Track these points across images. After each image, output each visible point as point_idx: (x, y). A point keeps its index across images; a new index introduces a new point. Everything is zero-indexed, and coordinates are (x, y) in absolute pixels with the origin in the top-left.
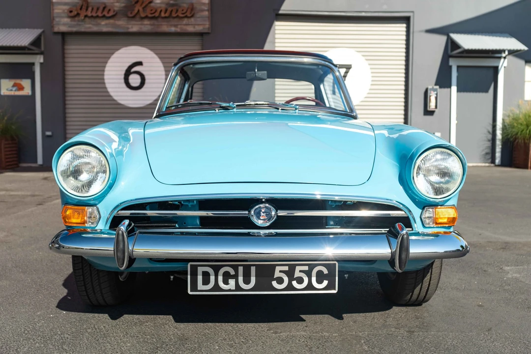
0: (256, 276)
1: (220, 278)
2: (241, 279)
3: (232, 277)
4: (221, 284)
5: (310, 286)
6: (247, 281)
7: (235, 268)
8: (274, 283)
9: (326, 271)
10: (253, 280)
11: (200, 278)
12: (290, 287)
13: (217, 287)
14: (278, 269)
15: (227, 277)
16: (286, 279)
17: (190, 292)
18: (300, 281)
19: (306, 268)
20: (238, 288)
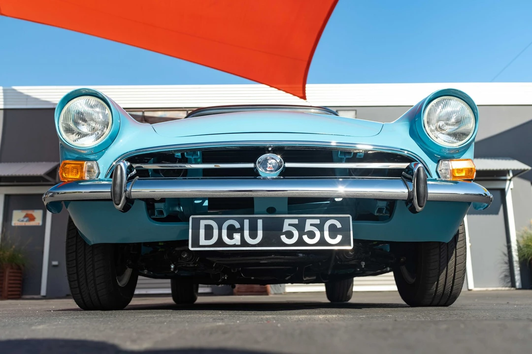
0: (263, 230)
1: (224, 232)
2: (246, 233)
3: (237, 231)
4: (225, 238)
5: (322, 242)
6: (253, 235)
8: (283, 238)
9: (339, 225)
10: (260, 233)
11: (202, 232)
12: (300, 242)
13: (220, 242)
15: (231, 230)
16: (296, 233)
17: (191, 248)
18: (311, 235)
19: (317, 222)
20: (244, 243)
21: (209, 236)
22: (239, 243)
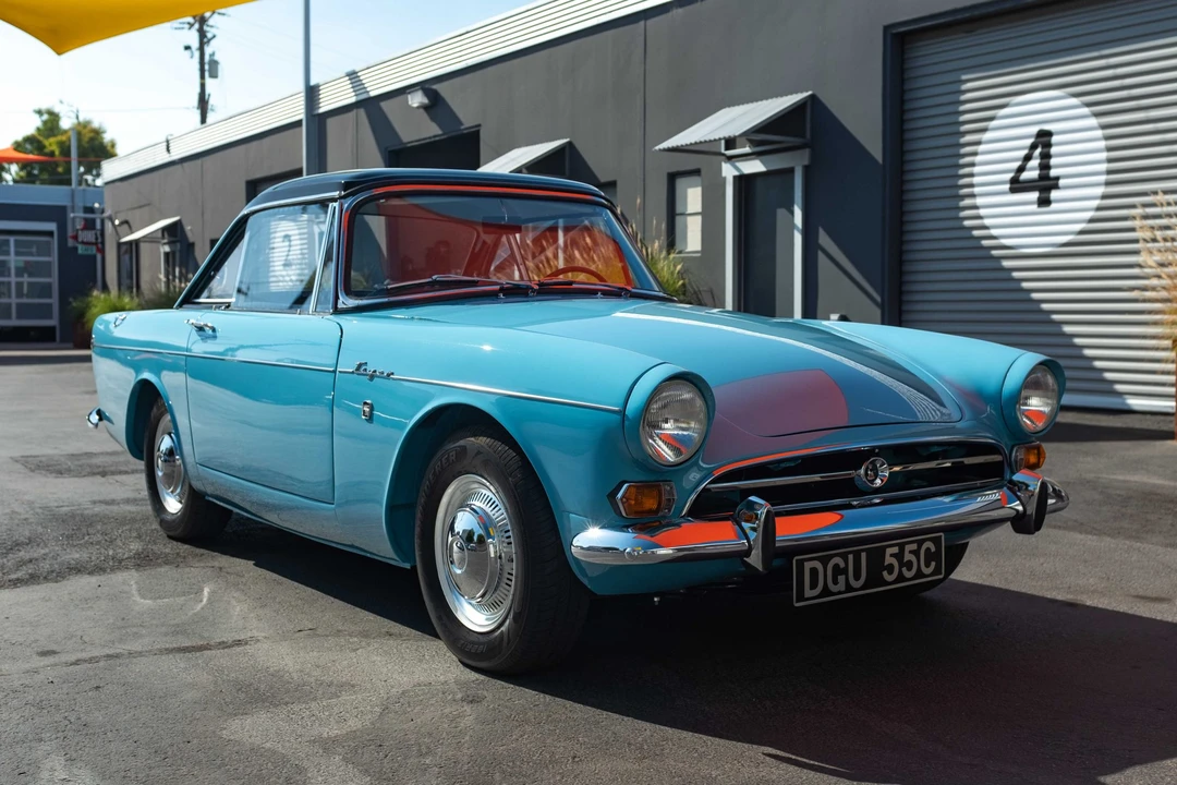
7: (844, 557)
8: (885, 573)
9: (933, 549)
14: (889, 551)
19: (914, 547)
21: (813, 585)
22: (843, 589)
